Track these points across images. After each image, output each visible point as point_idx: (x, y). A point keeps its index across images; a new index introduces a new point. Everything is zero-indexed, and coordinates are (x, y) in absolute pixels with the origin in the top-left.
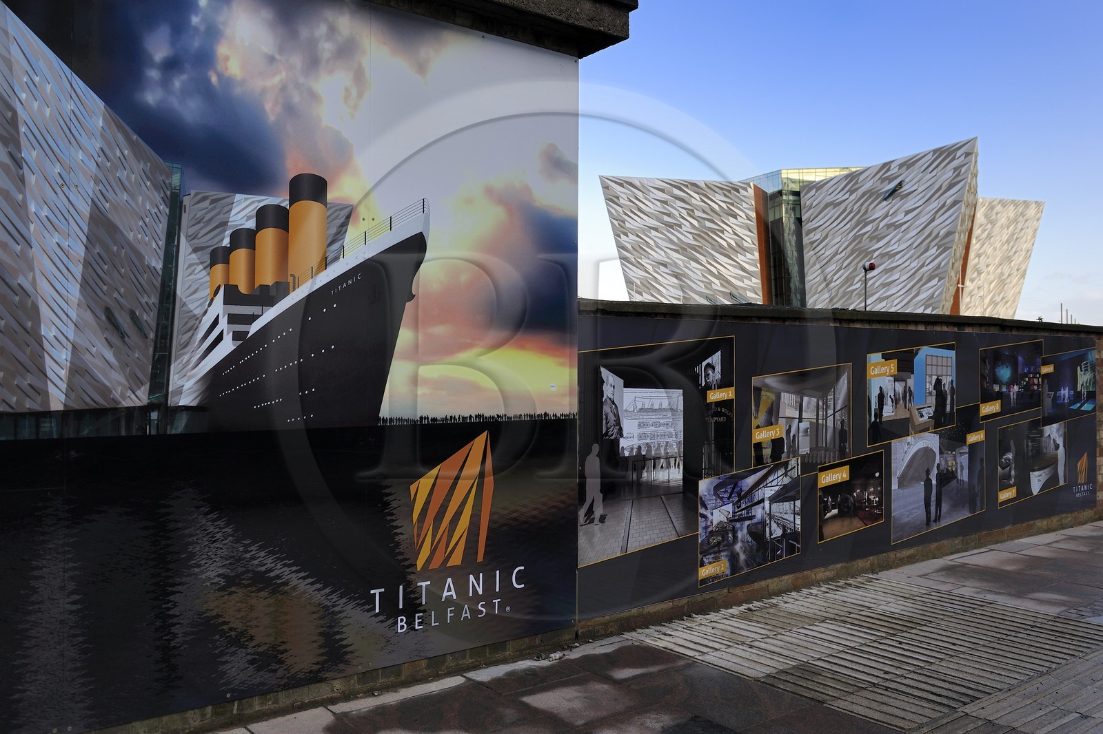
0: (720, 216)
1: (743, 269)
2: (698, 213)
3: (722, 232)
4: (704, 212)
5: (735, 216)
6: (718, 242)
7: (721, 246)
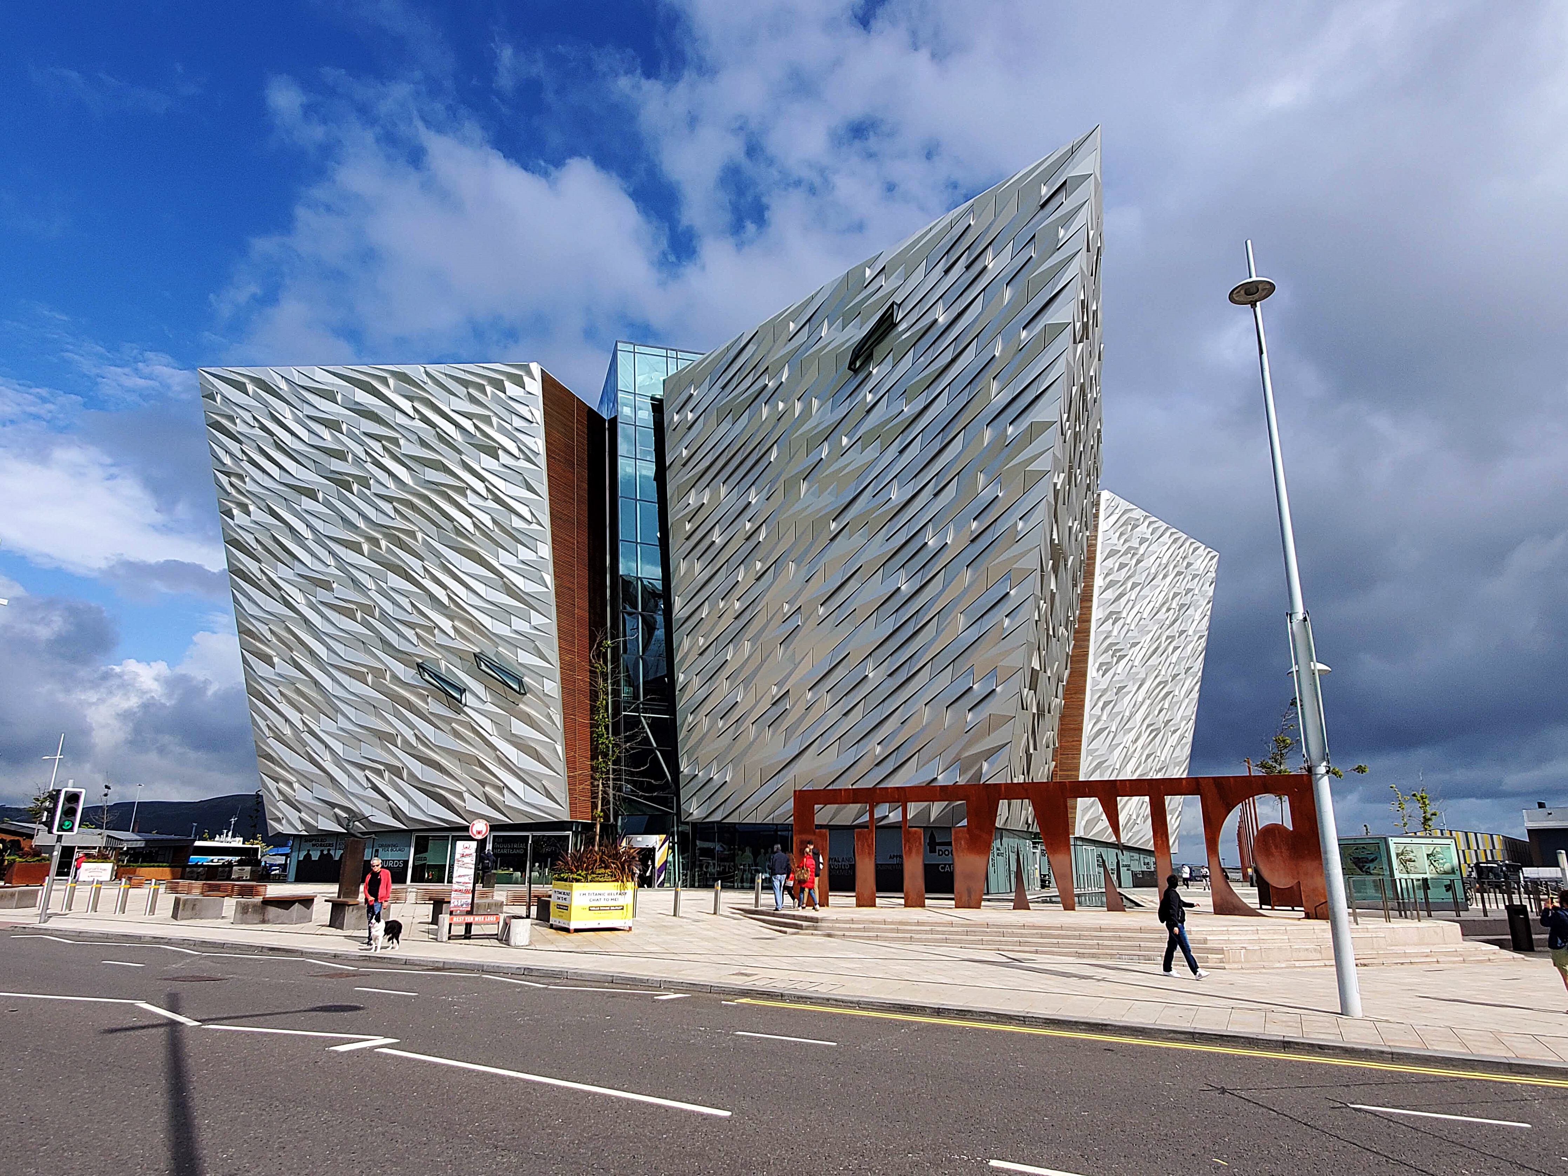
0: (460, 452)
1: (510, 590)
2: (408, 448)
3: (462, 492)
4: (423, 443)
5: (492, 451)
6: (451, 519)
7: (459, 531)
